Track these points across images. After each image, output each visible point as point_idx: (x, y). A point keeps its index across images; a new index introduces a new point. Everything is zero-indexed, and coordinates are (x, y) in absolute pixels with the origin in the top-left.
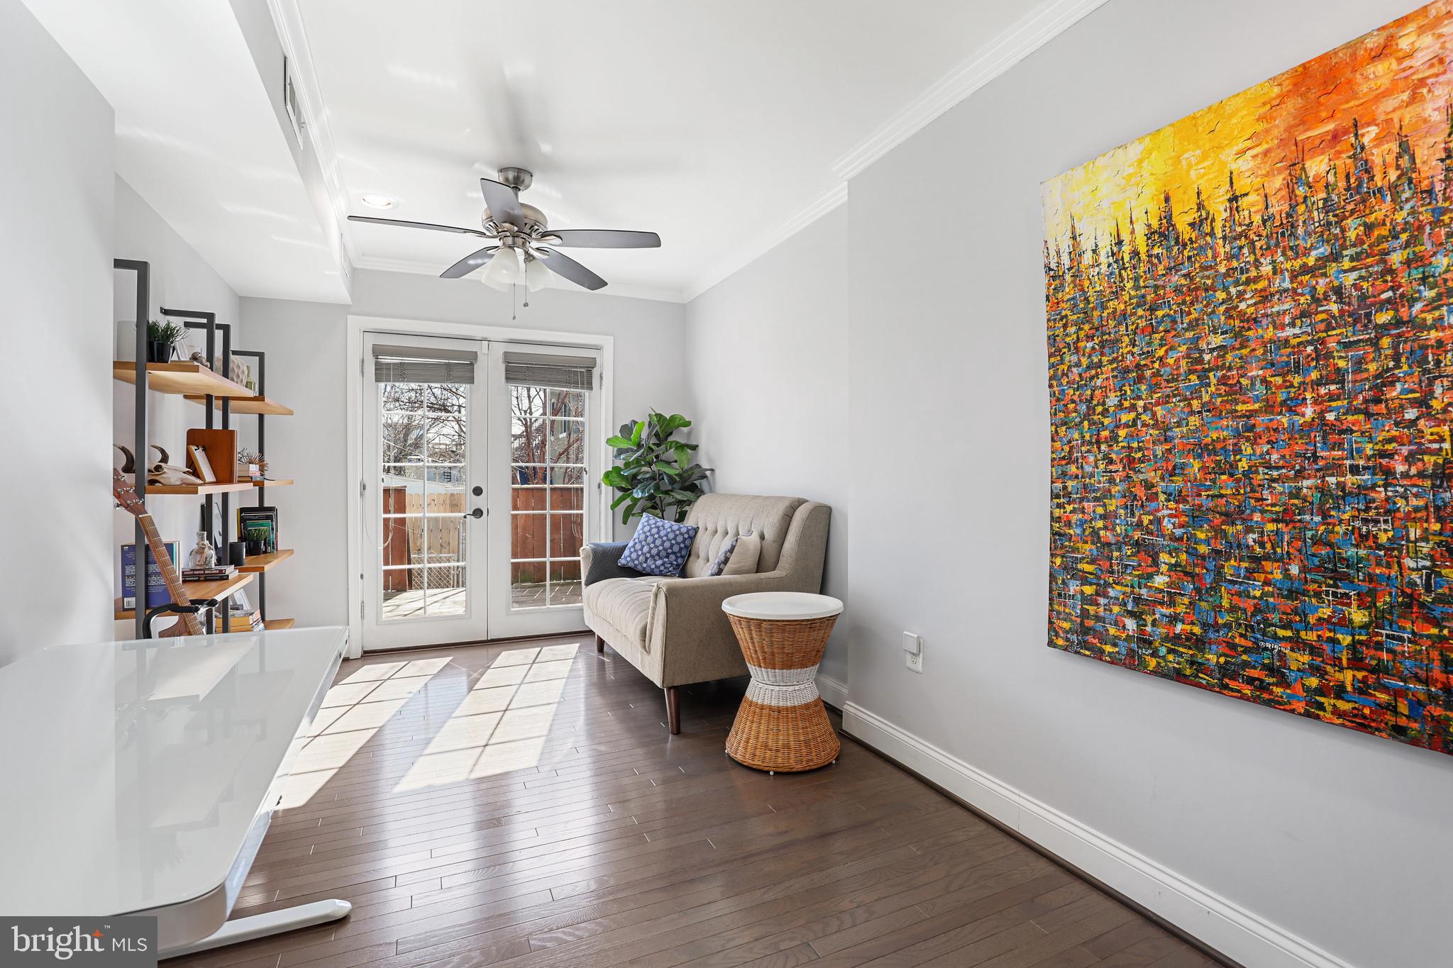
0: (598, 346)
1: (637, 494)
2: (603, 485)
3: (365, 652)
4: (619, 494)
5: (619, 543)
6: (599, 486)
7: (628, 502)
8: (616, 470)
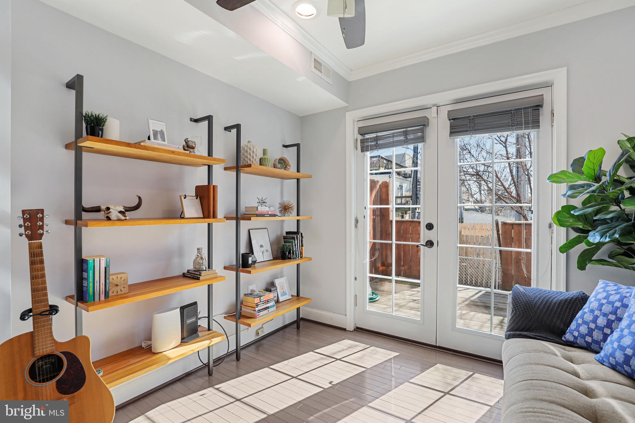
0: (546, 83)
1: (594, 238)
2: (555, 226)
3: (358, 328)
4: (574, 235)
5: (574, 292)
6: (550, 226)
7: (582, 247)
8: (567, 209)
